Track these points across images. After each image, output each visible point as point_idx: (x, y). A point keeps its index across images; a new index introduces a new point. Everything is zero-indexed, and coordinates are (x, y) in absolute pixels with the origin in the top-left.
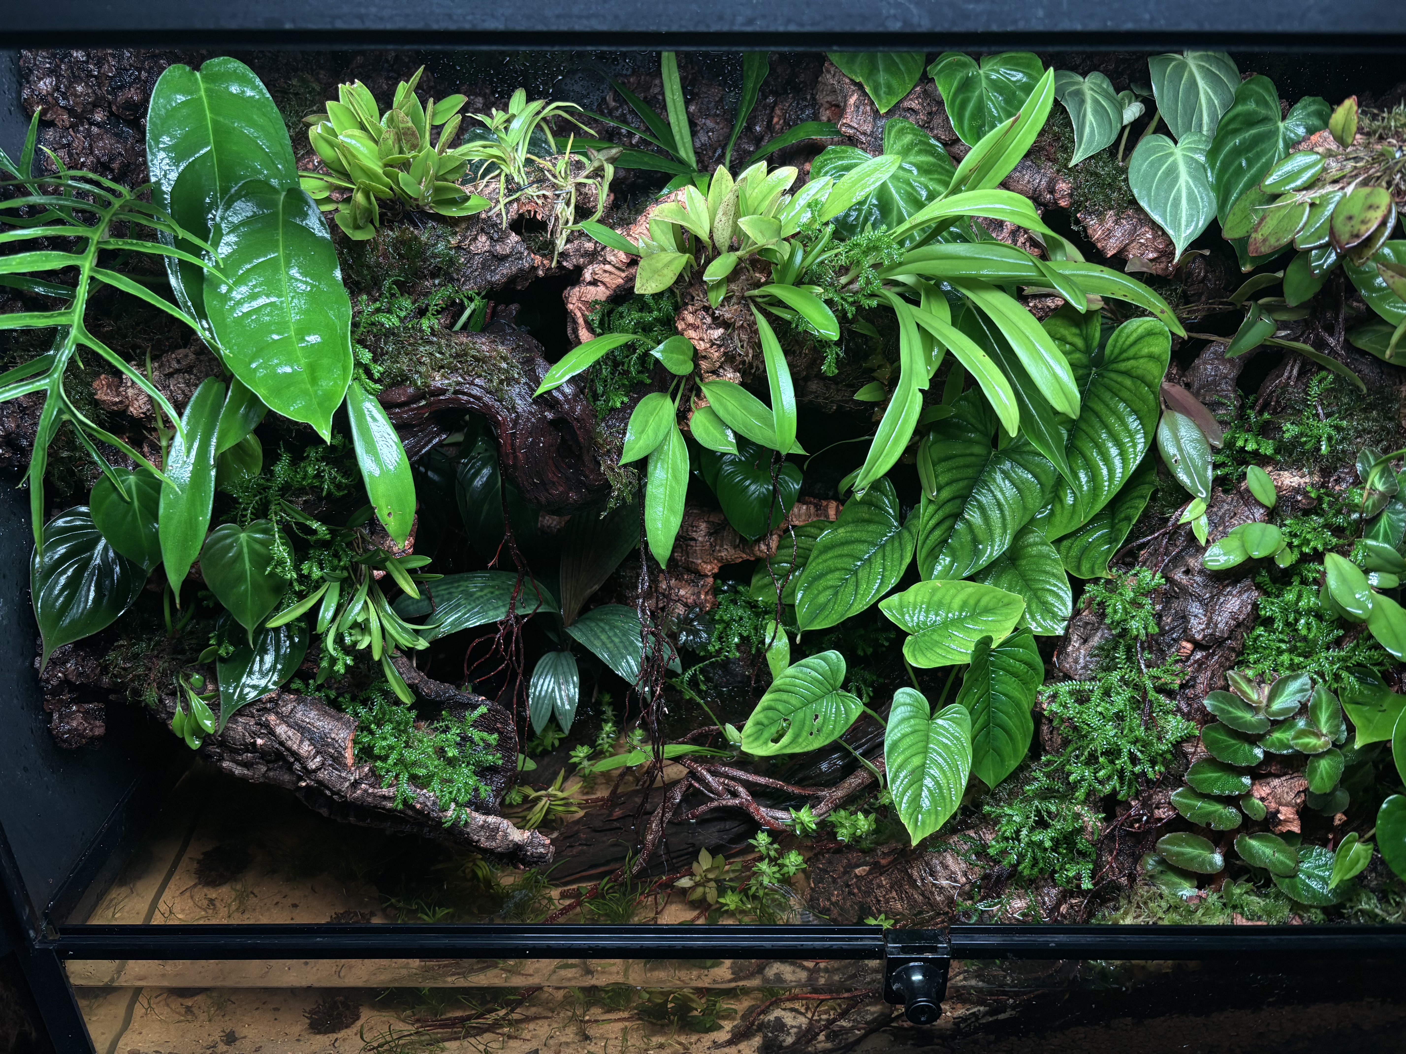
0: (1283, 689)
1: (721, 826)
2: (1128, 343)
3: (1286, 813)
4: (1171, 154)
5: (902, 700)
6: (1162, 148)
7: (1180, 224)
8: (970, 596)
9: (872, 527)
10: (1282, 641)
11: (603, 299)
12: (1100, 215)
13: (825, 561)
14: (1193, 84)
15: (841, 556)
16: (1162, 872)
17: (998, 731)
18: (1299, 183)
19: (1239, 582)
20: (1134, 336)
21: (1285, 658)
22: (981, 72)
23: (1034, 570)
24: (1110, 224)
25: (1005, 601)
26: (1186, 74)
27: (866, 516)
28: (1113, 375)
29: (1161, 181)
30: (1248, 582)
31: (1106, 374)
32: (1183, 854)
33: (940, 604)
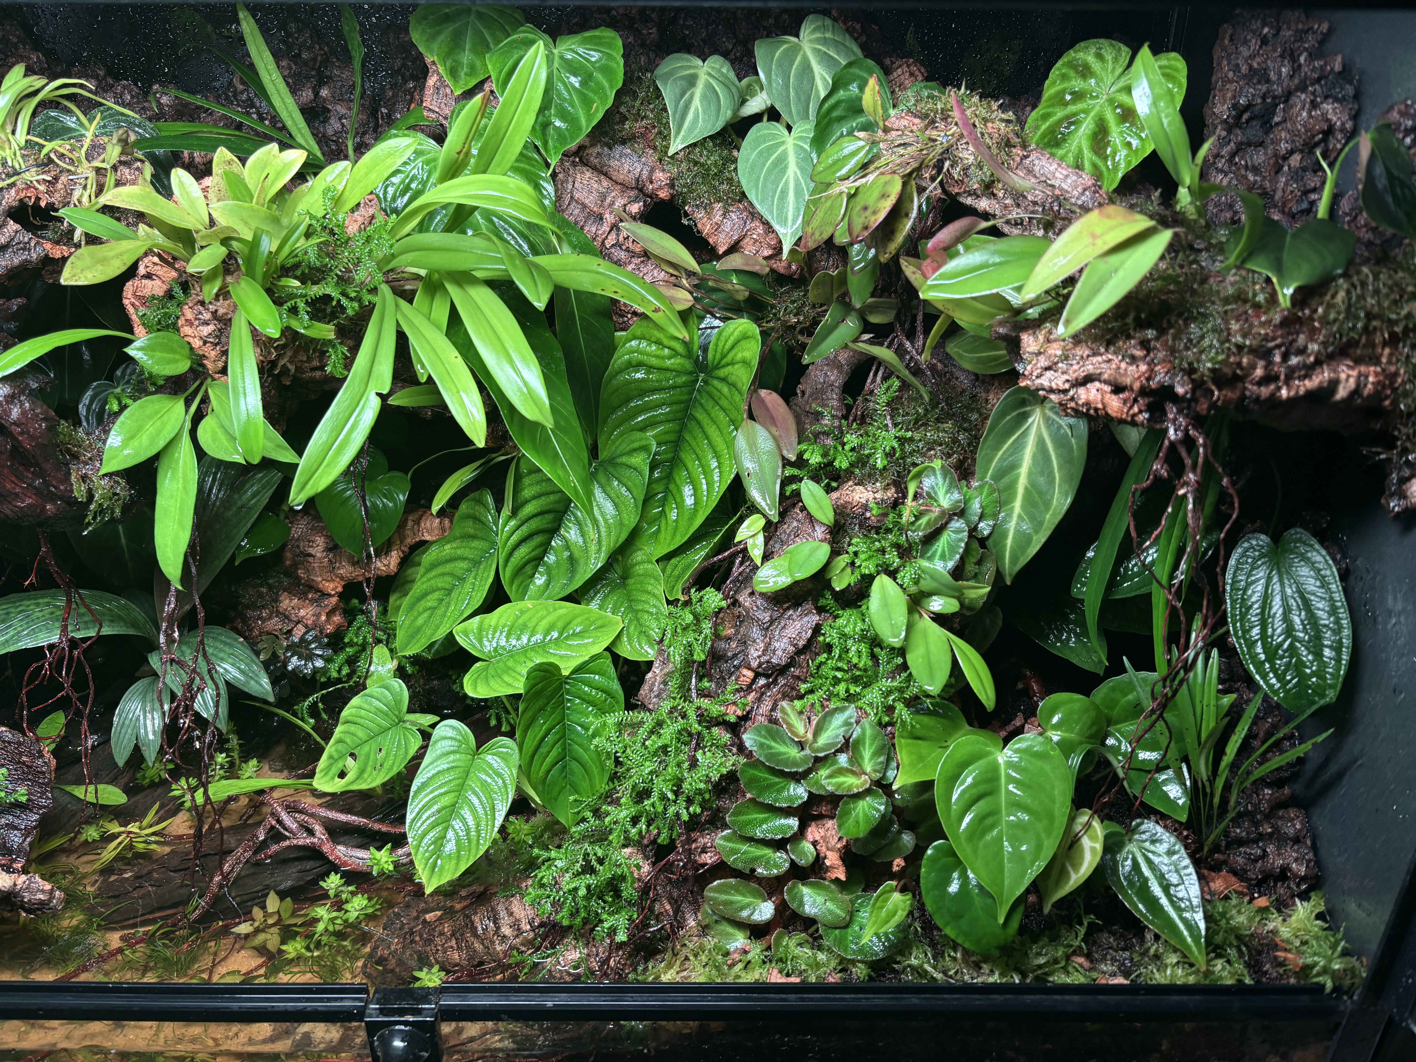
0: (830, 722)
1: (300, 866)
2: (727, 347)
3: (832, 859)
4: (783, 143)
5: (443, 734)
6: (774, 136)
7: (786, 219)
8: (559, 618)
9: (475, 544)
10: (839, 669)
11: (161, 294)
12: (708, 208)
13: (429, 580)
14: (806, 67)
15: (443, 574)
16: (716, 922)
17: (575, 765)
18: (844, 172)
19: (800, 605)
20: (732, 339)
21: (841, 688)
22: (556, 51)
23: (638, 590)
24: (718, 218)
25: (599, 623)
26: (799, 59)
27: (471, 531)
28: (716, 383)
29: (769, 171)
30: (808, 606)
31: (710, 380)
32: (732, 903)
33: (524, 627)
